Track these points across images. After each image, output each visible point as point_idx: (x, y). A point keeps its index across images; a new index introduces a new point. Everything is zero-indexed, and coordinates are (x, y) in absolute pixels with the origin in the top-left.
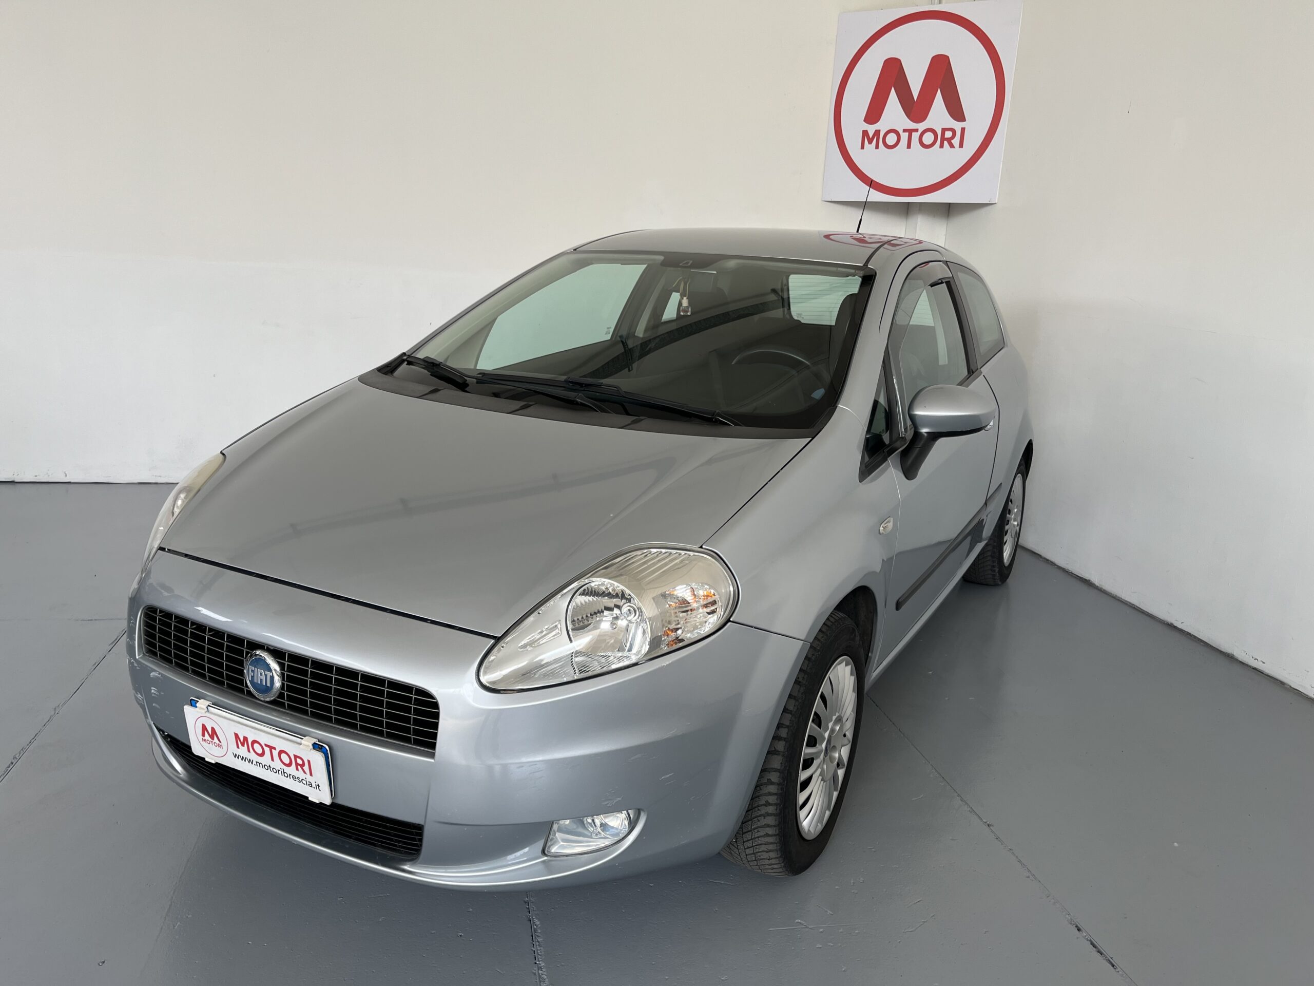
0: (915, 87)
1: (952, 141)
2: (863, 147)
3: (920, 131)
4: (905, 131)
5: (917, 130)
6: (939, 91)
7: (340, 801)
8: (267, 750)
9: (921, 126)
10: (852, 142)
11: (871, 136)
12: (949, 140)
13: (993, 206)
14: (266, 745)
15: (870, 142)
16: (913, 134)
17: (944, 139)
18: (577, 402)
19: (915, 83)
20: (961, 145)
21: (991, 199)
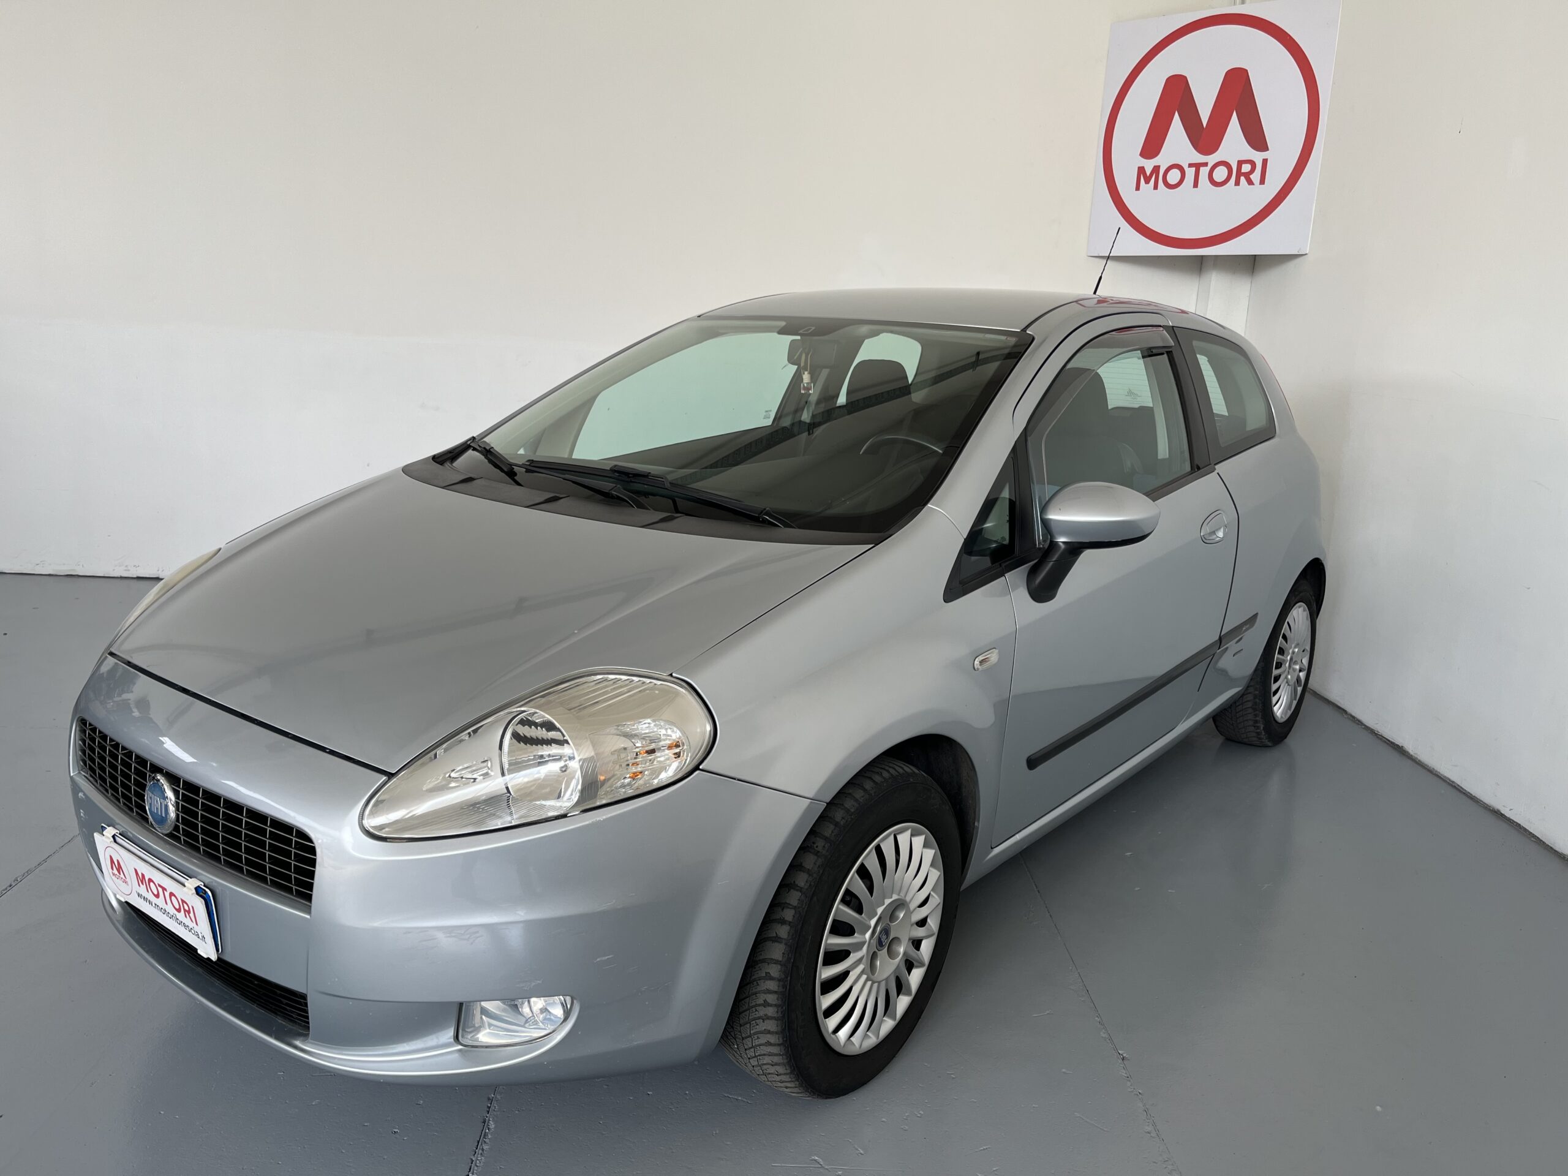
0: (1205, 111)
1: (1252, 177)
2: (1138, 188)
3: (1210, 166)
4: (1190, 165)
5: (1206, 164)
6: (1235, 113)
7: (228, 958)
8: (160, 890)
9: (1212, 159)
10: (1125, 180)
11: (1148, 174)
12: (1247, 176)
13: (1304, 257)
14: (160, 886)
15: (1147, 181)
16: (1201, 168)
17: (1241, 173)
18: (612, 494)
19: (1205, 106)
20: (1262, 182)
21: (1300, 249)
